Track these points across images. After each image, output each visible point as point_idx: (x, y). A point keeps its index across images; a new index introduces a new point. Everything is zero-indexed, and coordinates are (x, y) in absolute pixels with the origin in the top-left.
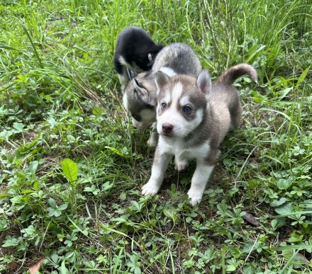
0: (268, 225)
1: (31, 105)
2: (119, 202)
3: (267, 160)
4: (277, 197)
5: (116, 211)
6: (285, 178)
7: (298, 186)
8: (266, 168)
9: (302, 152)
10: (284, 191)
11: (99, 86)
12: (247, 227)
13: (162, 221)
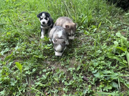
0: (92, 81)
1: (12, 41)
2: (39, 75)
3: (90, 55)
4: (94, 69)
5: (37, 79)
6: (96, 62)
7: (101, 65)
8: (89, 58)
9: (101, 52)
10: (96, 67)
11: (35, 33)
12: (85, 82)
13: (53, 82)
